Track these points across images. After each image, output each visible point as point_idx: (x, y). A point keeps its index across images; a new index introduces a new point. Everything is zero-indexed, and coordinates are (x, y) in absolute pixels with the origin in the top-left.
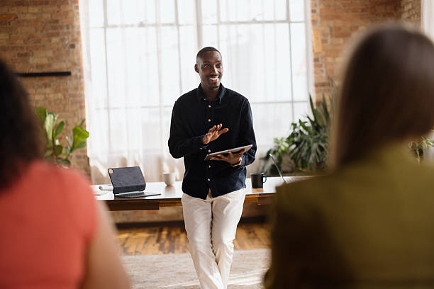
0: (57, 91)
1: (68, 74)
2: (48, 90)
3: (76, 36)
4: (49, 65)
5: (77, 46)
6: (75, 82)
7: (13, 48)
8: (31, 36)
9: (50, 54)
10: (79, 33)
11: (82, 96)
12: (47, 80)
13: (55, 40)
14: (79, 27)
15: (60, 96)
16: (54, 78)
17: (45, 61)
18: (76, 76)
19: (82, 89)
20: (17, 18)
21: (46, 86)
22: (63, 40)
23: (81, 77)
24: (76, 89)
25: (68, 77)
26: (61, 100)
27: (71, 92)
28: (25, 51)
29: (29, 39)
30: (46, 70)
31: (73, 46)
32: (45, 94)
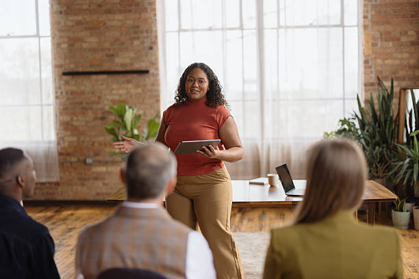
0: (137, 86)
1: (147, 72)
2: (130, 86)
3: (154, 39)
4: (132, 64)
5: (155, 48)
6: (152, 79)
7: (102, 50)
8: (117, 40)
9: (132, 54)
10: (156, 37)
11: (158, 91)
12: (129, 77)
13: (136, 43)
14: (156, 31)
15: (139, 90)
16: (135, 76)
17: (128, 61)
18: (153, 74)
19: (158, 85)
20: (105, 24)
21: (128, 82)
22: (143, 43)
23: (157, 75)
24: (153, 85)
25: (147, 75)
26: (140, 94)
27: (149, 87)
28: (111, 52)
29: (115, 42)
30: (128, 68)
31: (151, 48)
32: (127, 89)
